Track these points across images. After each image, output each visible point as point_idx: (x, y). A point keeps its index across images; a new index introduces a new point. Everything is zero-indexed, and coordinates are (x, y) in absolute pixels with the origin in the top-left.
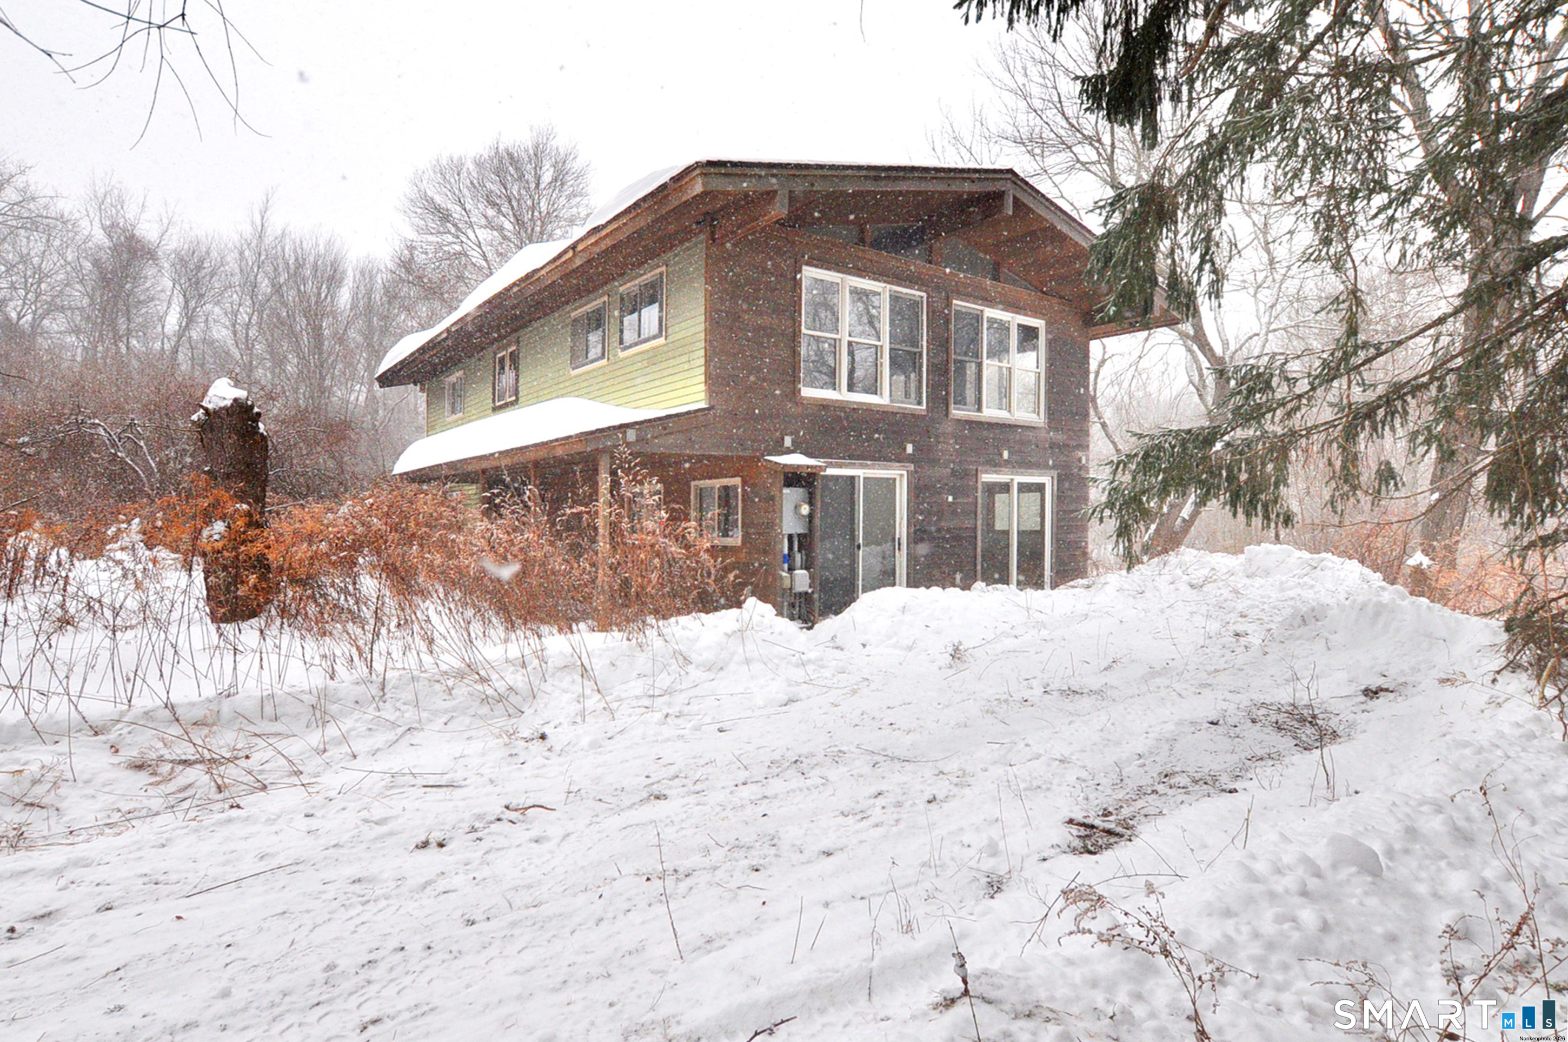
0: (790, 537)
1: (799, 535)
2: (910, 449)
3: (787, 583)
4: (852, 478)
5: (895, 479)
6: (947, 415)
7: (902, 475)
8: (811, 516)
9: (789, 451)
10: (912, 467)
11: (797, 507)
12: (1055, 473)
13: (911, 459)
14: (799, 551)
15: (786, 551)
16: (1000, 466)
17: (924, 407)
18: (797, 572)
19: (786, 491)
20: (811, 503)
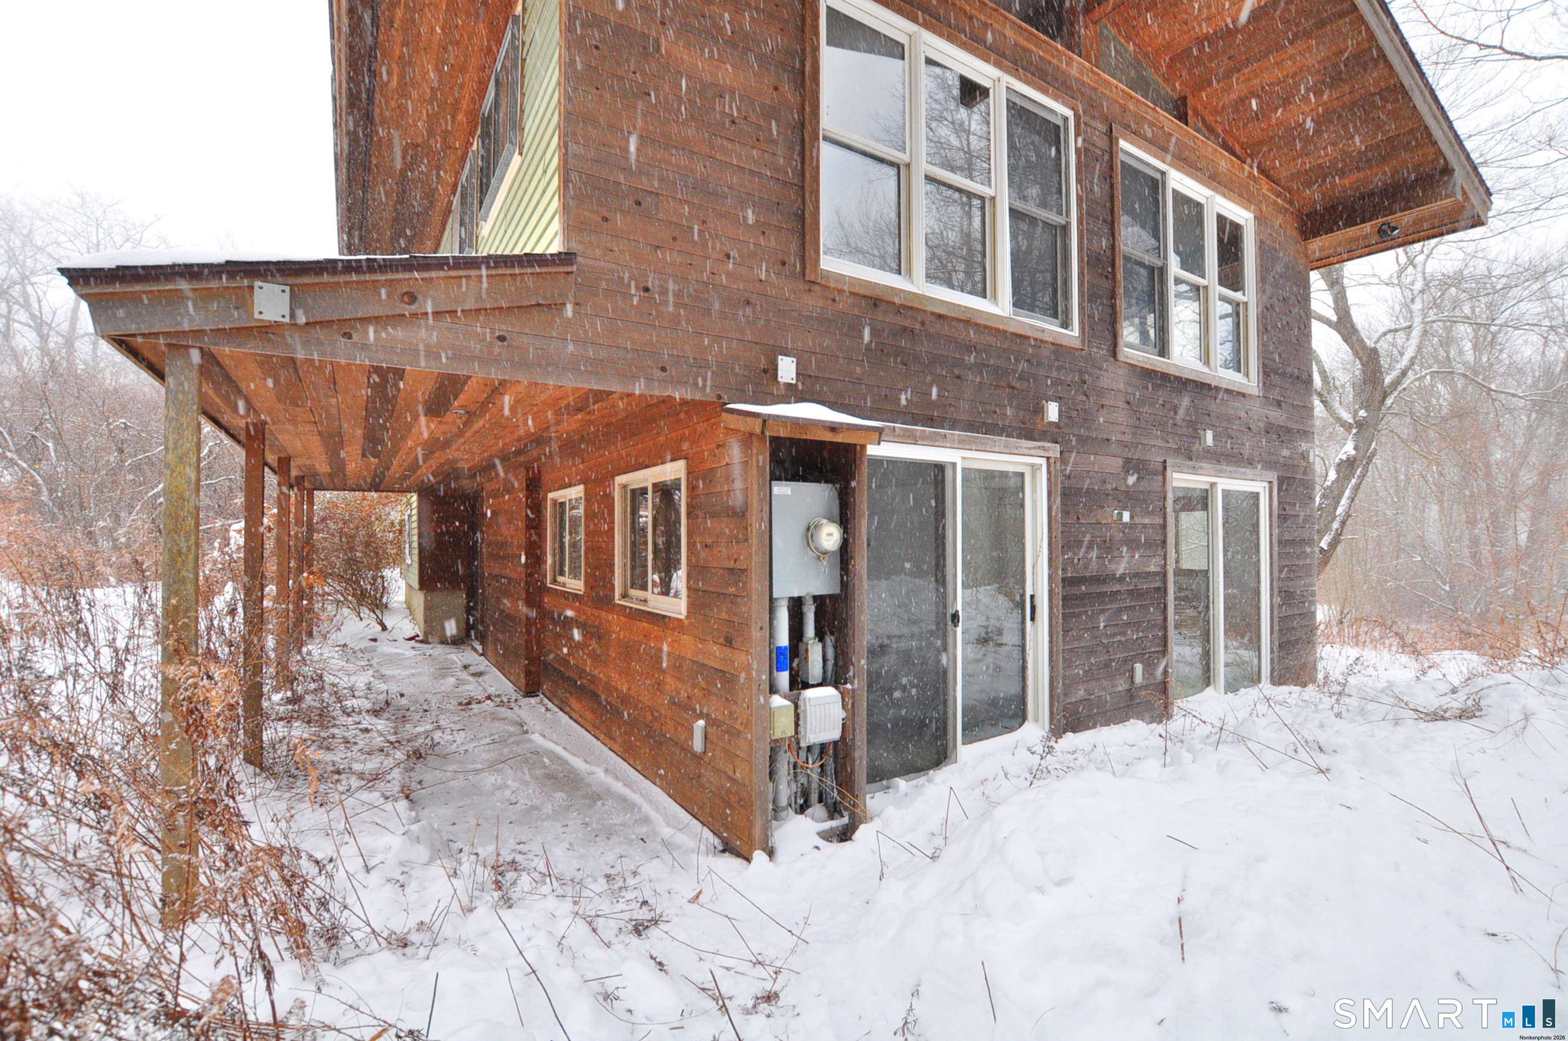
0: (796, 605)
1: (815, 598)
2: (1052, 412)
3: (783, 727)
4: (939, 468)
5: (1022, 475)
6: (1114, 353)
7: (1034, 468)
8: (845, 552)
9: (793, 394)
10: (1055, 450)
11: (810, 532)
12: (1273, 476)
13: (1051, 434)
14: (820, 635)
15: (783, 639)
16: (1199, 458)
17: (1075, 331)
18: (809, 694)
19: (781, 489)
20: (845, 519)
